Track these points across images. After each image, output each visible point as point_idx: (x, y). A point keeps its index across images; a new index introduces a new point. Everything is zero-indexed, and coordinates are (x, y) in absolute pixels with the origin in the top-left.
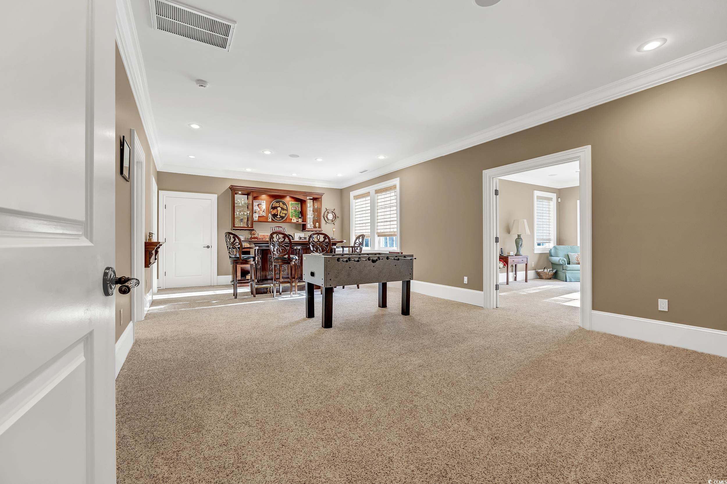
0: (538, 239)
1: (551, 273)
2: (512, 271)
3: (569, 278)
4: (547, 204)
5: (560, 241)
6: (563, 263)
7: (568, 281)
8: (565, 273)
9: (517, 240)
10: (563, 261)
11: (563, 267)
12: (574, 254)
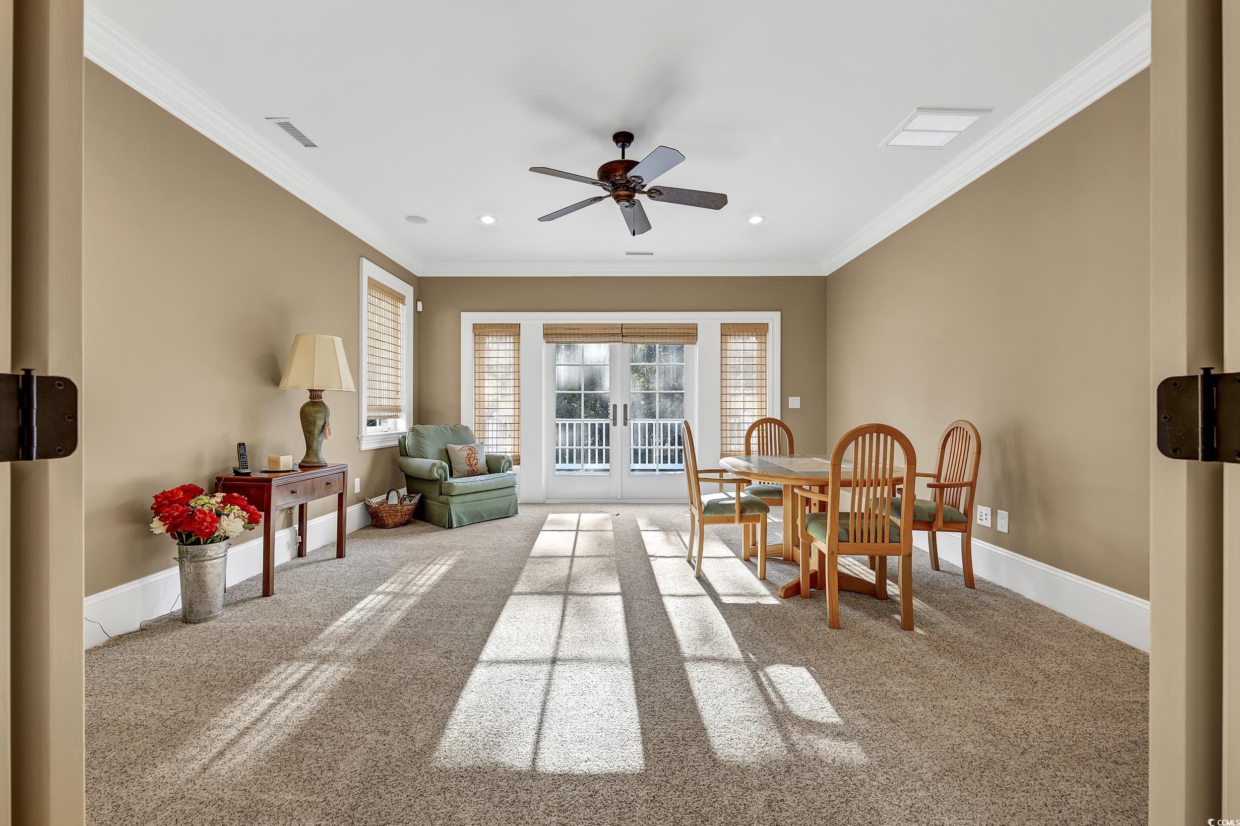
0: (371, 408)
1: (410, 507)
2: (289, 524)
3: (459, 518)
4: (390, 308)
5: (421, 415)
6: (440, 476)
7: (455, 525)
8: (447, 504)
9: (307, 410)
10: (441, 471)
11: (441, 488)
12: (461, 447)
